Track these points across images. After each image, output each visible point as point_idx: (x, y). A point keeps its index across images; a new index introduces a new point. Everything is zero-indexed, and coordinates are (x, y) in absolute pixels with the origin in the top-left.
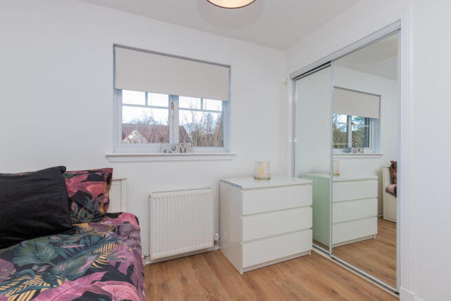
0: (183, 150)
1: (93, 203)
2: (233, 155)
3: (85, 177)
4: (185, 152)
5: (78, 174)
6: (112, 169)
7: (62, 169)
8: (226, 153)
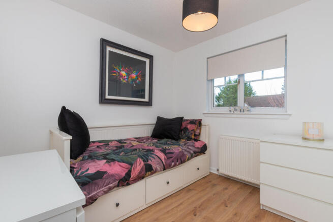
0: (242, 110)
1: (189, 133)
2: (290, 115)
3: (189, 122)
4: (243, 111)
5: (187, 120)
6: (201, 120)
7: (182, 118)
8: (286, 113)
